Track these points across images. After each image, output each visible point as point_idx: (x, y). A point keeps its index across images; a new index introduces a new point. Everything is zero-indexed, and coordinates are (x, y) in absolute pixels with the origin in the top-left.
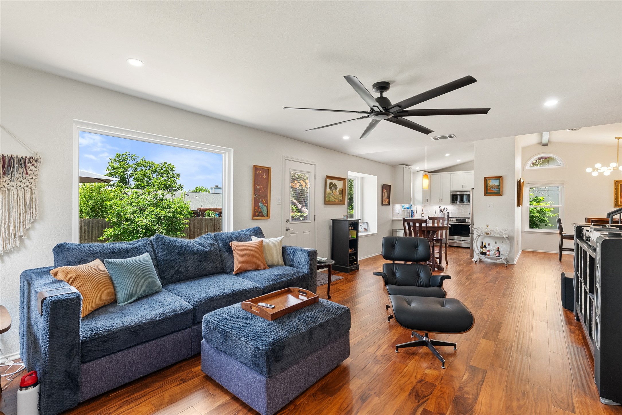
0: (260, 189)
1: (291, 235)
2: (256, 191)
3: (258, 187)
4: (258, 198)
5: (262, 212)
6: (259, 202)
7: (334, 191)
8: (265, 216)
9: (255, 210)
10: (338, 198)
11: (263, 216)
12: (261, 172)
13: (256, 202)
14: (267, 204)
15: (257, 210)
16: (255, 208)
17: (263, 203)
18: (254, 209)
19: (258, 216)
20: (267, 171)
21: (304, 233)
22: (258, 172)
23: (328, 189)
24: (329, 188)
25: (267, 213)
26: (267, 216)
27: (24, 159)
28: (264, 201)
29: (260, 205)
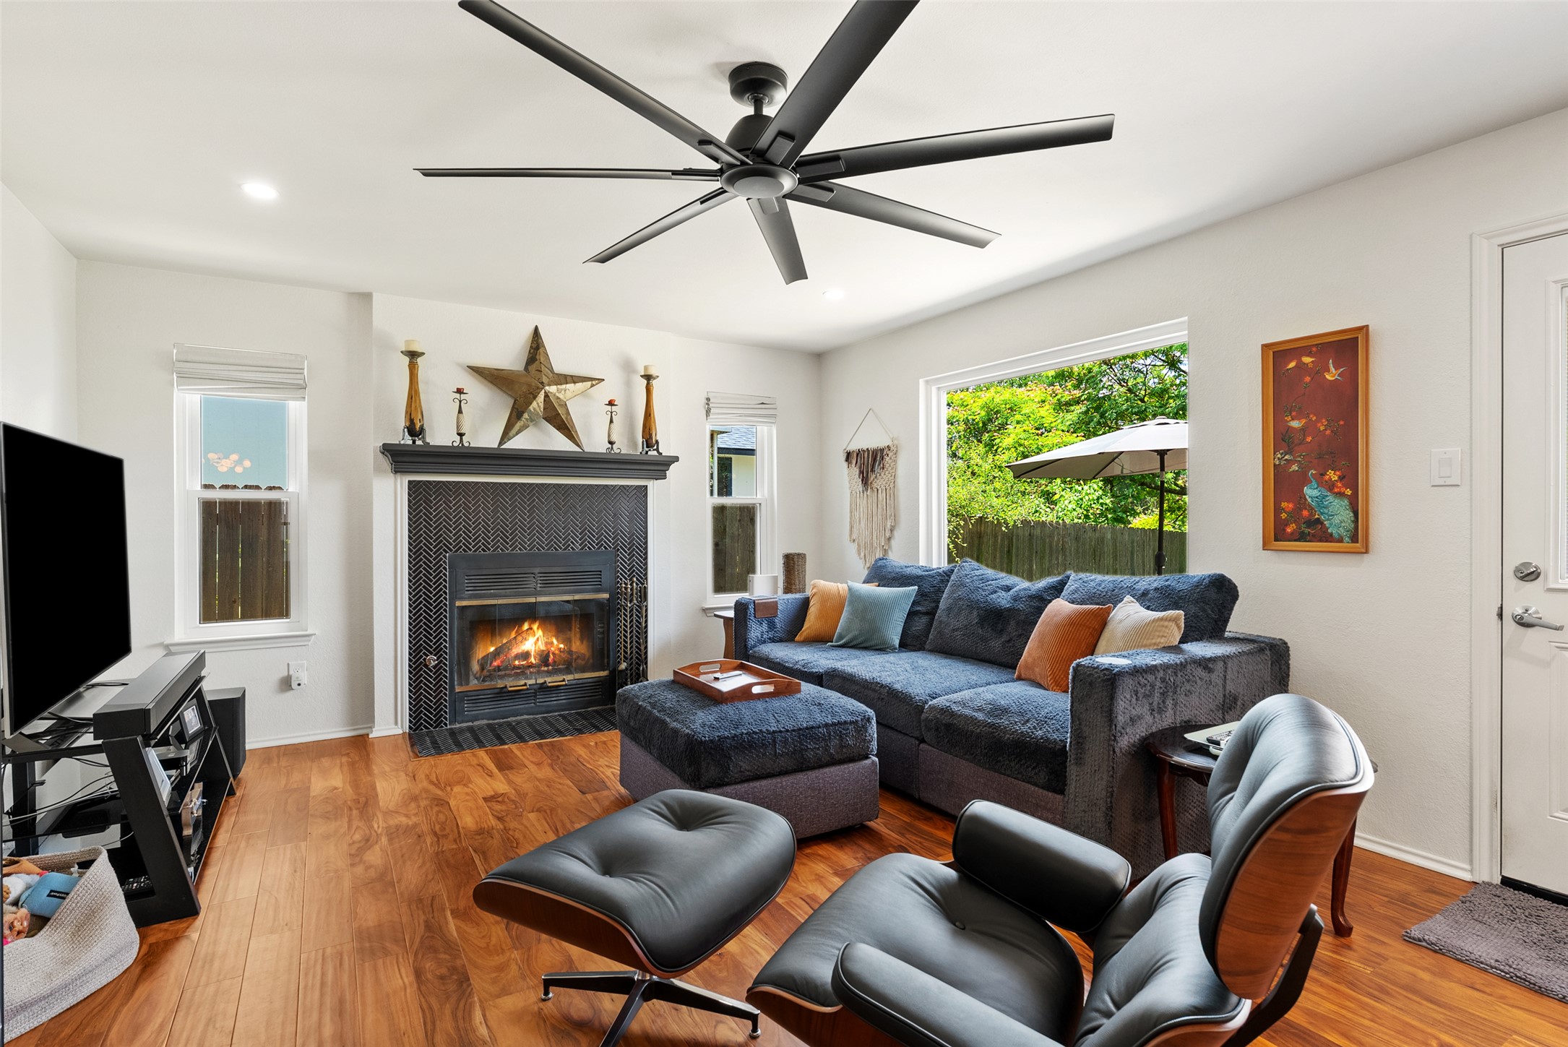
0: (1303, 429)
2: (1283, 439)
3: (1295, 424)
4: (1295, 467)
5: (1318, 521)
6: (1306, 481)
8: (1340, 540)
9: (1284, 516)
11: (1328, 538)
12: (1307, 360)
13: (1285, 483)
14: (1350, 489)
15: (1295, 515)
16: (1284, 505)
18: (1278, 510)
19: (1301, 537)
20: (1349, 345)
22: (1292, 365)
25: (1356, 528)
26: (1354, 539)
27: (882, 450)
28: (1333, 475)
29: (1311, 492)
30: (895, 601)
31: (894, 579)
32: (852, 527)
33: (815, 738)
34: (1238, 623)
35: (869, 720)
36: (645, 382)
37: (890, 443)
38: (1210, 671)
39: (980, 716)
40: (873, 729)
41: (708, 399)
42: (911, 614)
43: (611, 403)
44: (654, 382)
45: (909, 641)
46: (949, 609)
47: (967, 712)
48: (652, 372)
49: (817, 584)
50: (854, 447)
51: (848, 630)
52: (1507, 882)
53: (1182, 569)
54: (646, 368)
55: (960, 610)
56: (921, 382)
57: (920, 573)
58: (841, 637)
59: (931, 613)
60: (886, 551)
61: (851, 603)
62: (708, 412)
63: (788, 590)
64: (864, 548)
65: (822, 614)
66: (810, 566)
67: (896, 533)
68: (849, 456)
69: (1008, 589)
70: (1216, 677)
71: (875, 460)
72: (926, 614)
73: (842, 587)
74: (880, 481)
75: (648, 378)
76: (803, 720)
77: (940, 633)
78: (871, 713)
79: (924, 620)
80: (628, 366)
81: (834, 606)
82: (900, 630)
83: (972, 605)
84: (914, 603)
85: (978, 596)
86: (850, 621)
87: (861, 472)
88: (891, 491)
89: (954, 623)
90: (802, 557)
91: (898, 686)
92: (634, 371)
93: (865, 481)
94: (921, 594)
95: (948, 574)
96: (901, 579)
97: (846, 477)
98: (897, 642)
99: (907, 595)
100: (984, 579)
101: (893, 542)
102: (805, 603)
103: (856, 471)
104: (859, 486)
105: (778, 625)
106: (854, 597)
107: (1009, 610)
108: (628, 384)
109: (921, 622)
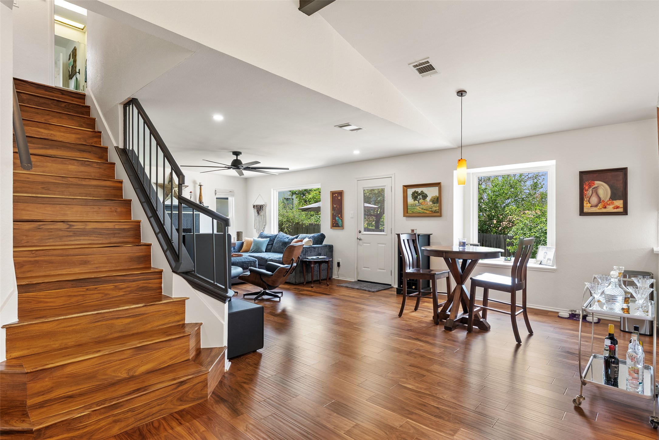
0: (336, 207)
1: (364, 244)
2: (333, 209)
3: (335, 206)
4: (335, 214)
5: (338, 224)
6: (336, 216)
7: (421, 201)
10: (431, 209)
11: (339, 226)
12: (336, 195)
13: (333, 217)
14: (341, 217)
15: (335, 222)
17: (339, 217)
18: (333, 221)
19: (336, 226)
20: (341, 193)
21: (379, 245)
22: (334, 195)
23: (410, 200)
24: (413, 198)
25: (342, 225)
26: (342, 227)
27: (262, 205)
28: (339, 216)
29: (337, 218)
30: (264, 241)
31: (264, 237)
32: (255, 225)
33: (246, 264)
34: (325, 243)
35: (256, 261)
36: (200, 187)
37: (264, 204)
38: (315, 249)
39: (277, 259)
40: (257, 262)
41: (216, 191)
42: (268, 245)
43: (191, 192)
44: (202, 187)
45: (267, 251)
46: (276, 243)
47: (275, 259)
48: (201, 184)
49: (246, 239)
50: (255, 204)
51: (253, 248)
52: (358, 280)
53: (320, 232)
54: (200, 183)
55: (278, 243)
56: (272, 189)
57: (271, 235)
58: (251, 250)
59: (272, 244)
60: (263, 231)
61: (254, 242)
62: (216, 194)
63: (238, 240)
64: (258, 230)
65: (247, 245)
66: (243, 235)
67: (266, 226)
68: (254, 206)
69: (288, 238)
70: (316, 250)
71: (261, 208)
72: (271, 244)
73: (252, 239)
74: (262, 213)
75: (201, 186)
76: (243, 260)
77: (274, 248)
78: (257, 260)
79: (271, 246)
80: (195, 182)
81: (249, 244)
82: (265, 248)
83: (281, 241)
84: (269, 242)
85: (282, 240)
86: (253, 247)
87: (257, 211)
88: (265, 216)
89: (277, 246)
90: (242, 232)
91: (263, 257)
92: (196, 184)
93: (258, 213)
94: (270, 240)
95: (277, 235)
96: (266, 237)
97: (253, 212)
98: (264, 251)
99: (267, 240)
100: (283, 236)
101: (265, 229)
102: (243, 243)
103: (256, 210)
104: (257, 214)
105: (236, 248)
106: (255, 241)
107: (287, 242)
108: (195, 187)
109: (270, 247)
